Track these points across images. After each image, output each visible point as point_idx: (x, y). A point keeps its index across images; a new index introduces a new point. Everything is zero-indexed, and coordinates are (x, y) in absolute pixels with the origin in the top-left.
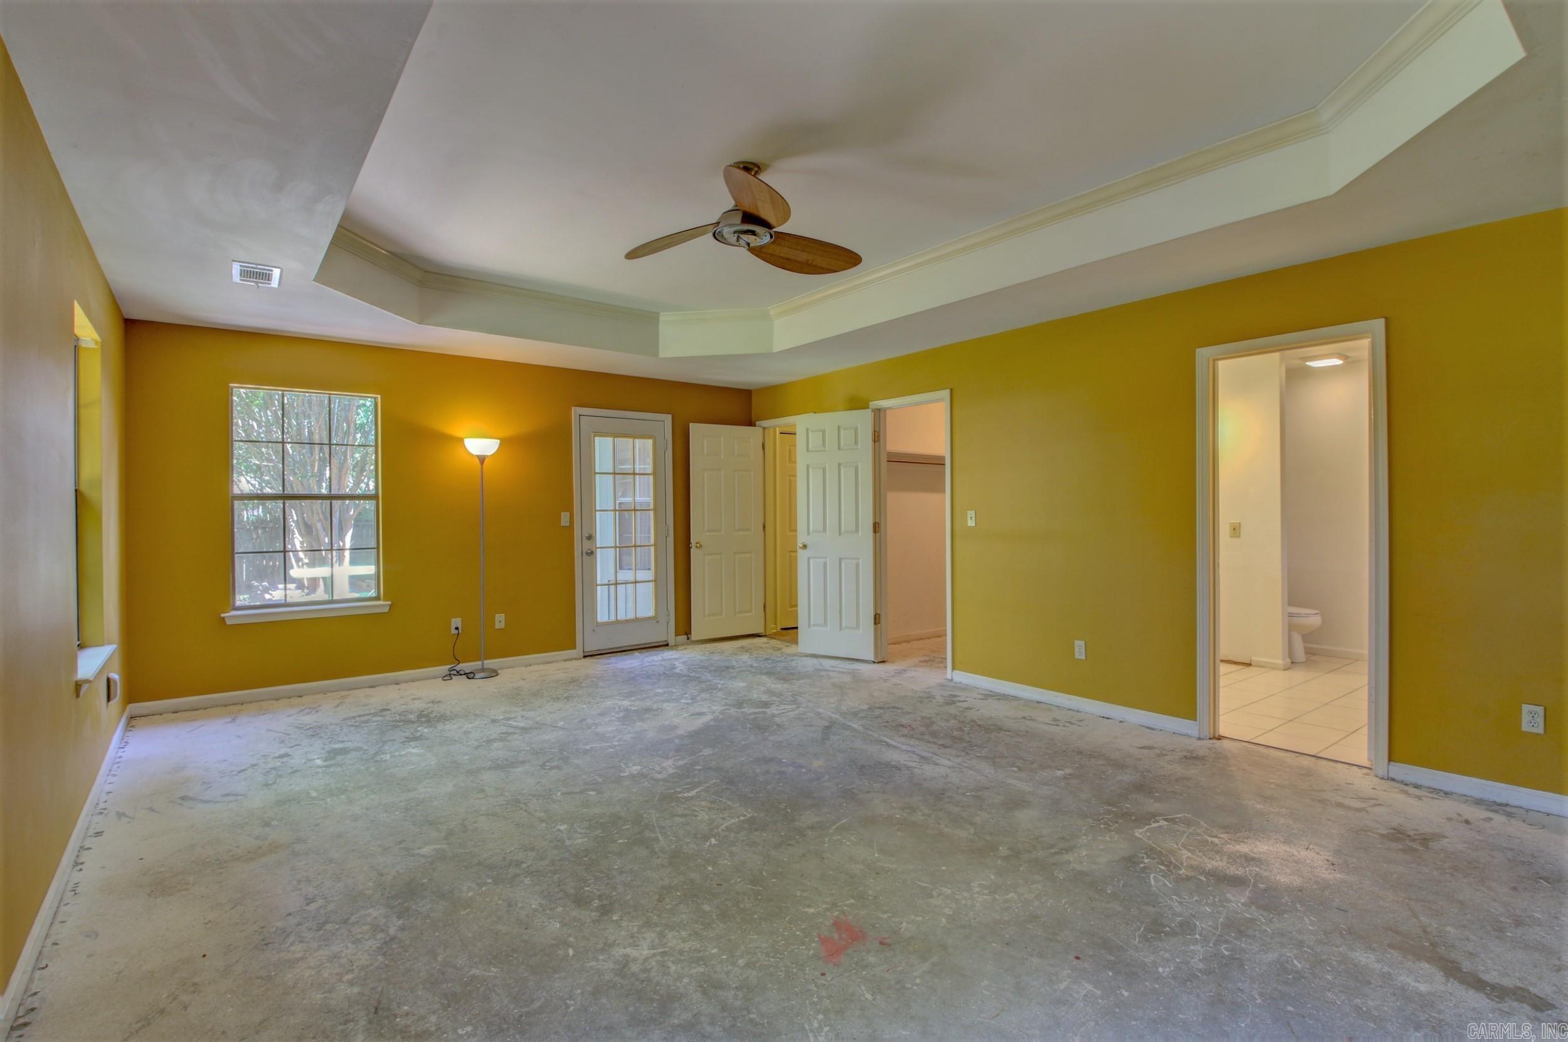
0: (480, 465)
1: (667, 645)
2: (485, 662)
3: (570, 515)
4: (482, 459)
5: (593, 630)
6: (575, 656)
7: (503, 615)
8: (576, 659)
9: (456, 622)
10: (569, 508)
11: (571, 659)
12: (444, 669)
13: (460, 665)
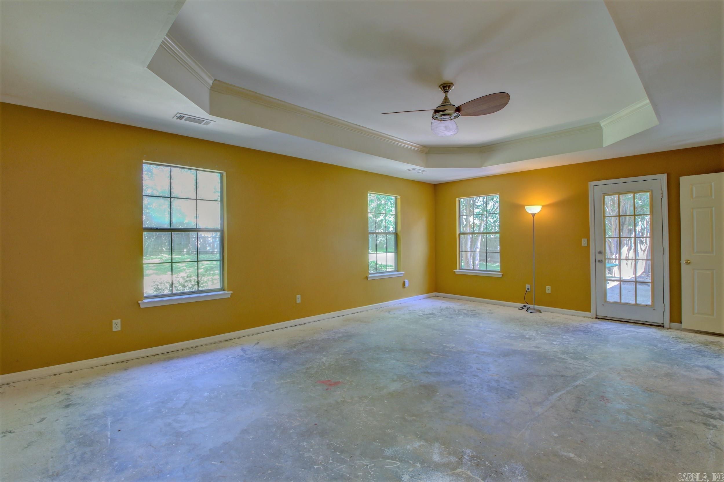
0: (533, 218)
1: (663, 326)
2: (535, 306)
3: (588, 240)
4: (533, 215)
5: (603, 305)
6: (590, 316)
7: (550, 287)
8: (590, 318)
9: (528, 286)
10: (587, 236)
11: (587, 317)
12: (521, 305)
13: (529, 305)
